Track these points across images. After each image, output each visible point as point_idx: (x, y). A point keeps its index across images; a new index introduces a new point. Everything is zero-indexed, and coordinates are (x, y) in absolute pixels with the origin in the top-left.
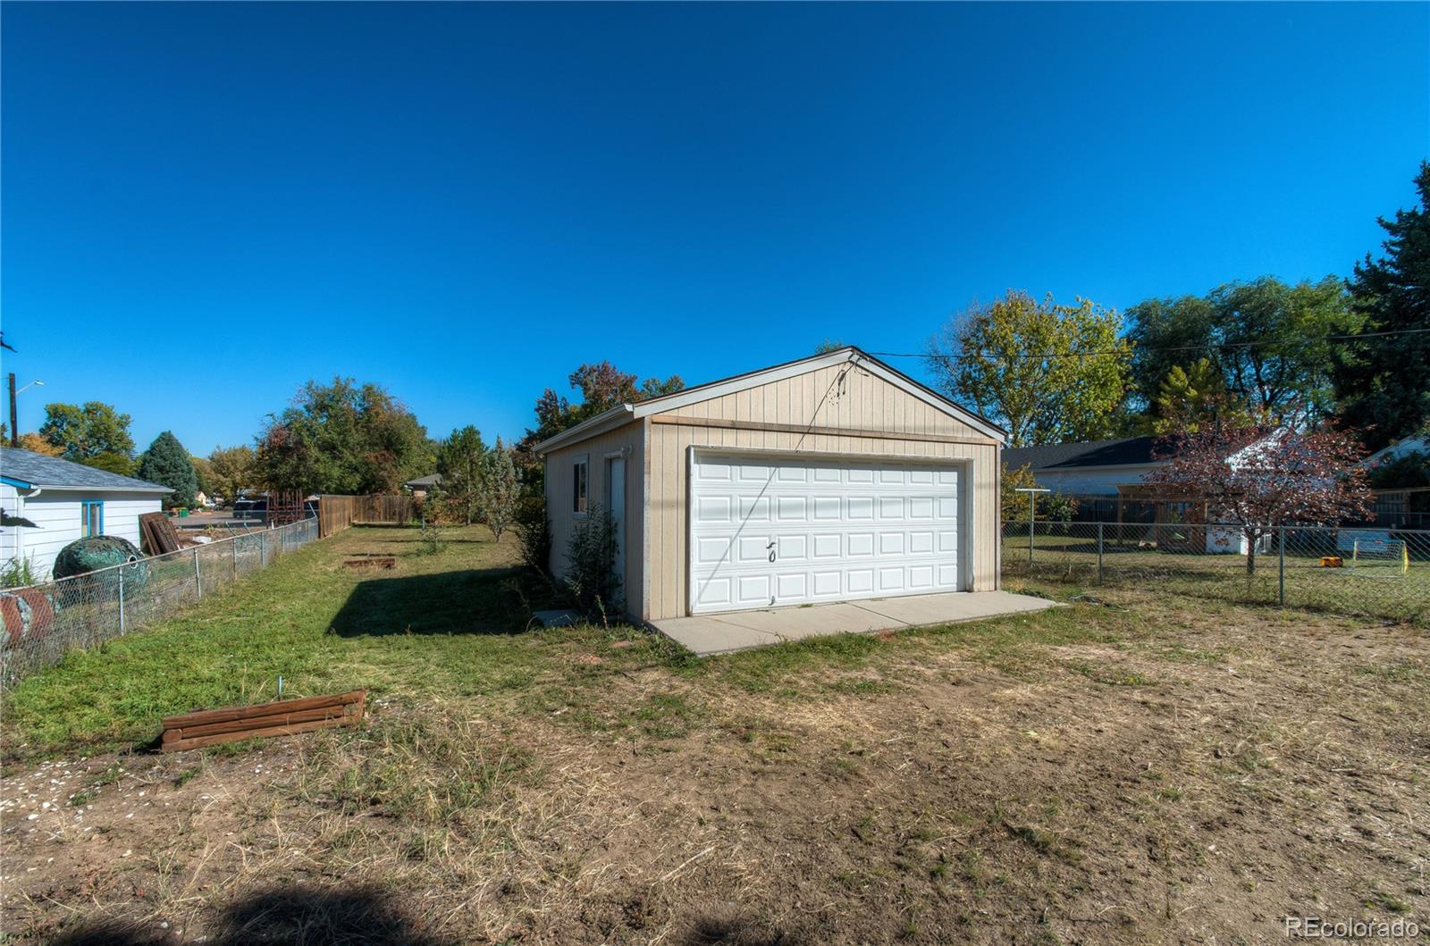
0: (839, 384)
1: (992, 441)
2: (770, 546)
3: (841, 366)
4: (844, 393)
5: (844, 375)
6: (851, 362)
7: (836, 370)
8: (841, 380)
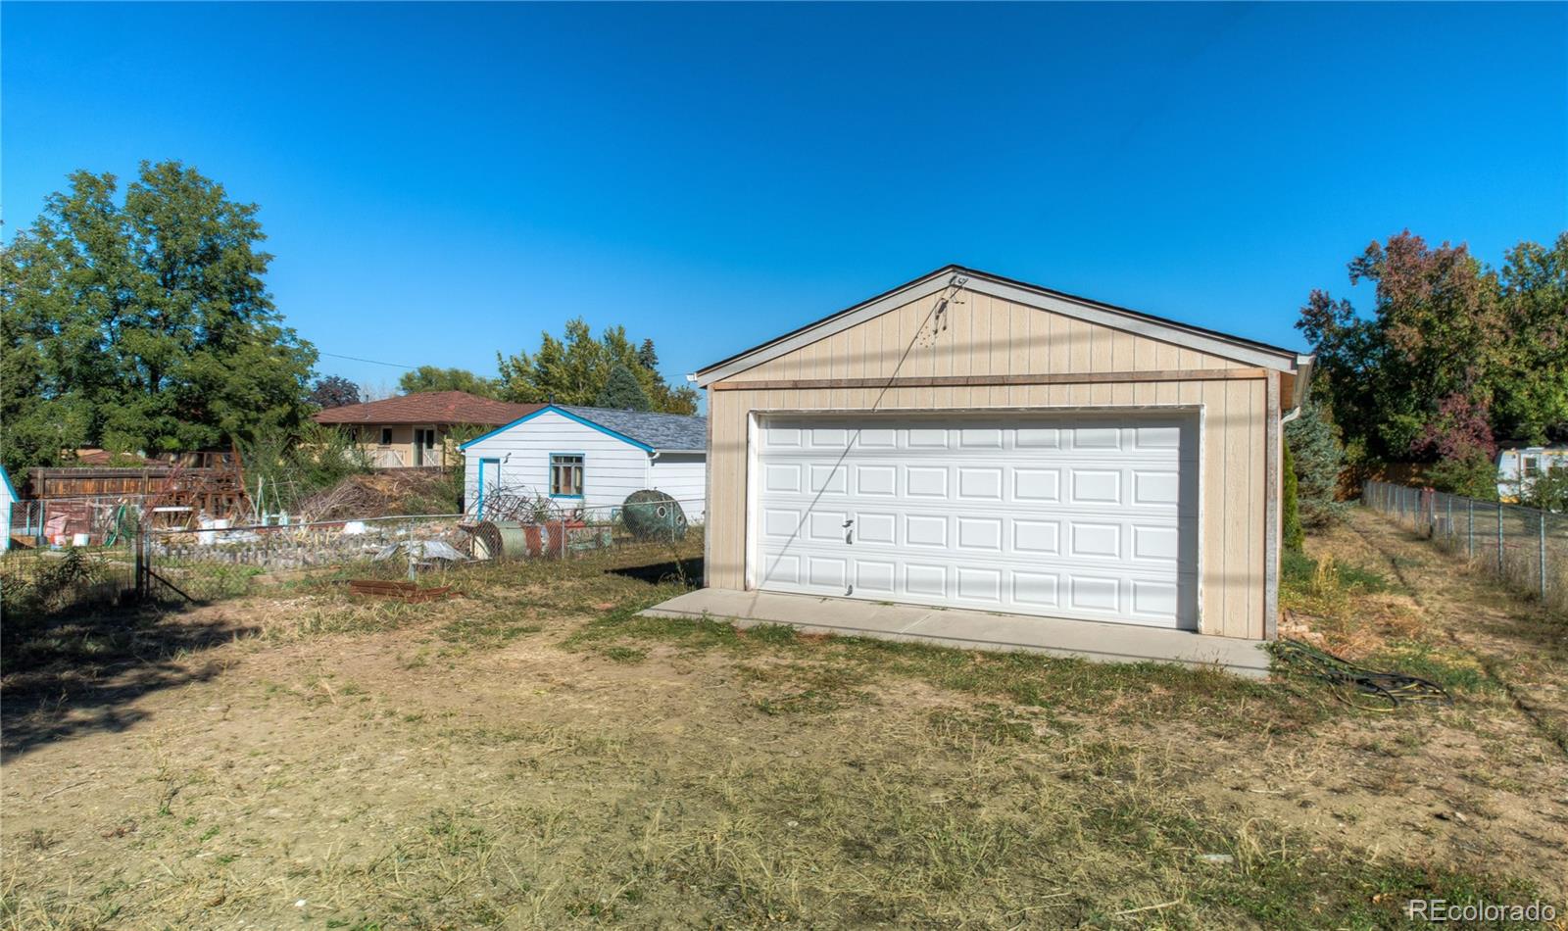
0: (937, 317)
1: (1257, 372)
2: (848, 525)
3: (939, 295)
4: (945, 328)
5: (944, 305)
6: (954, 286)
7: (932, 301)
8: (941, 311)
